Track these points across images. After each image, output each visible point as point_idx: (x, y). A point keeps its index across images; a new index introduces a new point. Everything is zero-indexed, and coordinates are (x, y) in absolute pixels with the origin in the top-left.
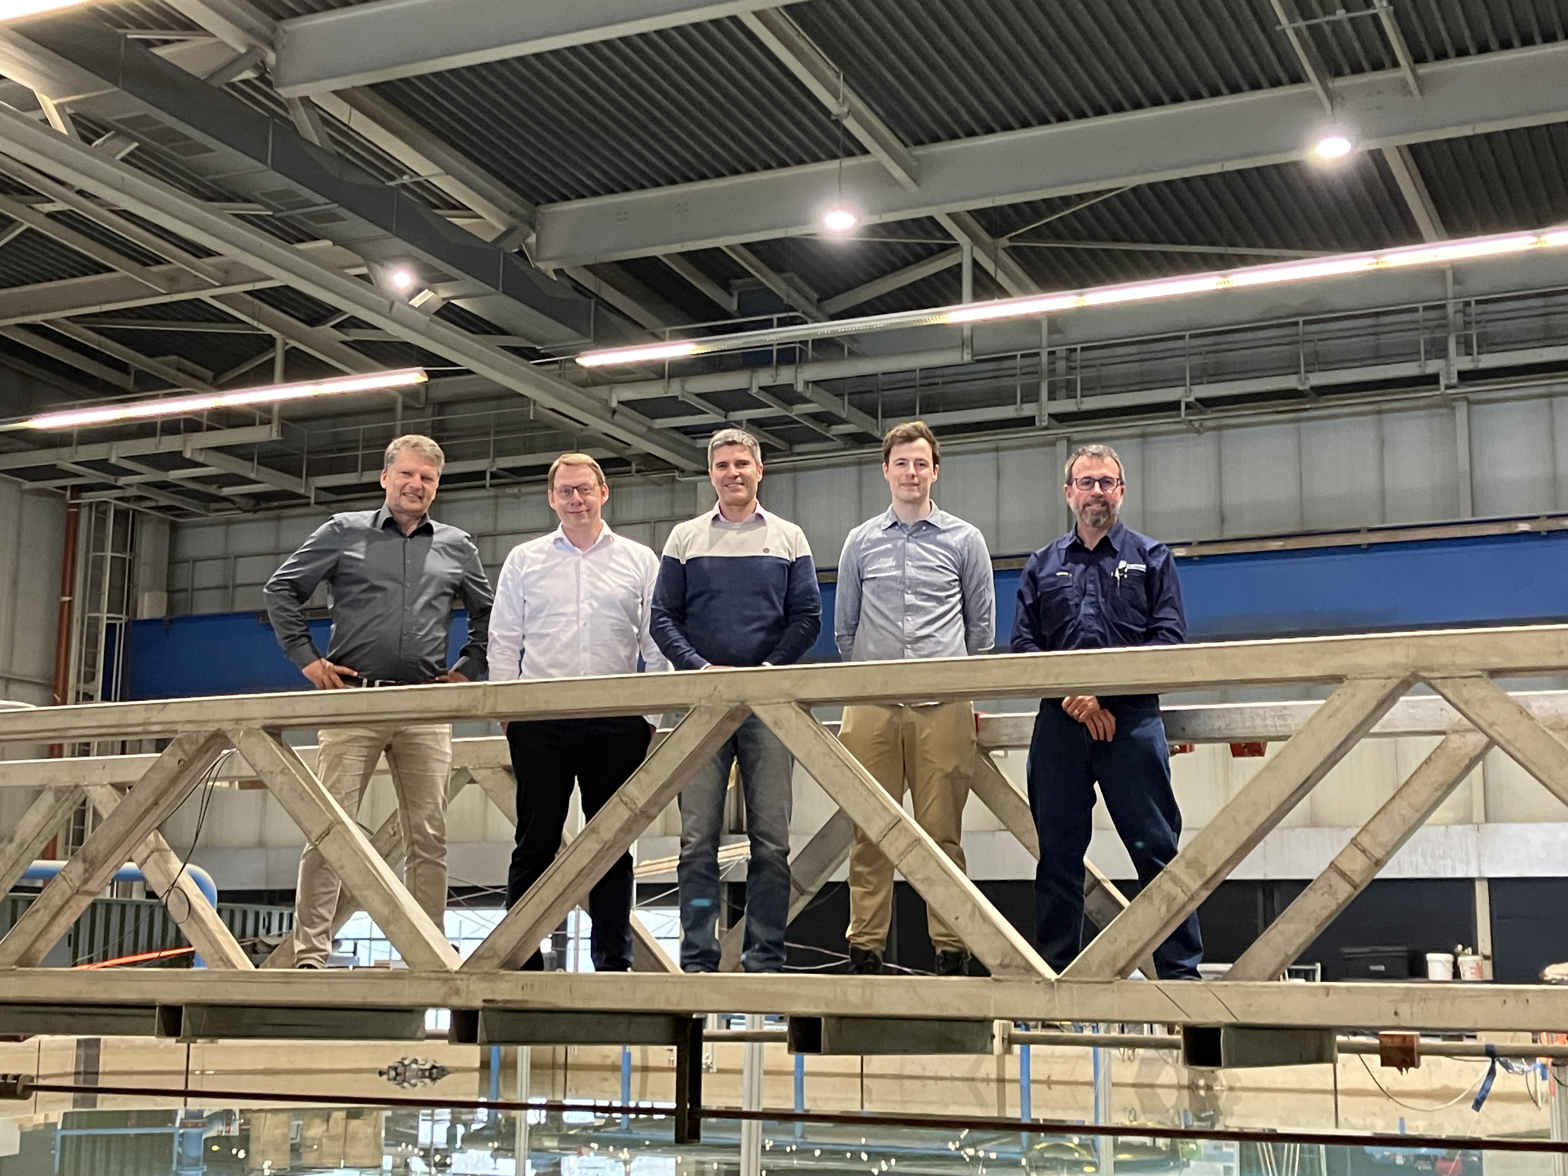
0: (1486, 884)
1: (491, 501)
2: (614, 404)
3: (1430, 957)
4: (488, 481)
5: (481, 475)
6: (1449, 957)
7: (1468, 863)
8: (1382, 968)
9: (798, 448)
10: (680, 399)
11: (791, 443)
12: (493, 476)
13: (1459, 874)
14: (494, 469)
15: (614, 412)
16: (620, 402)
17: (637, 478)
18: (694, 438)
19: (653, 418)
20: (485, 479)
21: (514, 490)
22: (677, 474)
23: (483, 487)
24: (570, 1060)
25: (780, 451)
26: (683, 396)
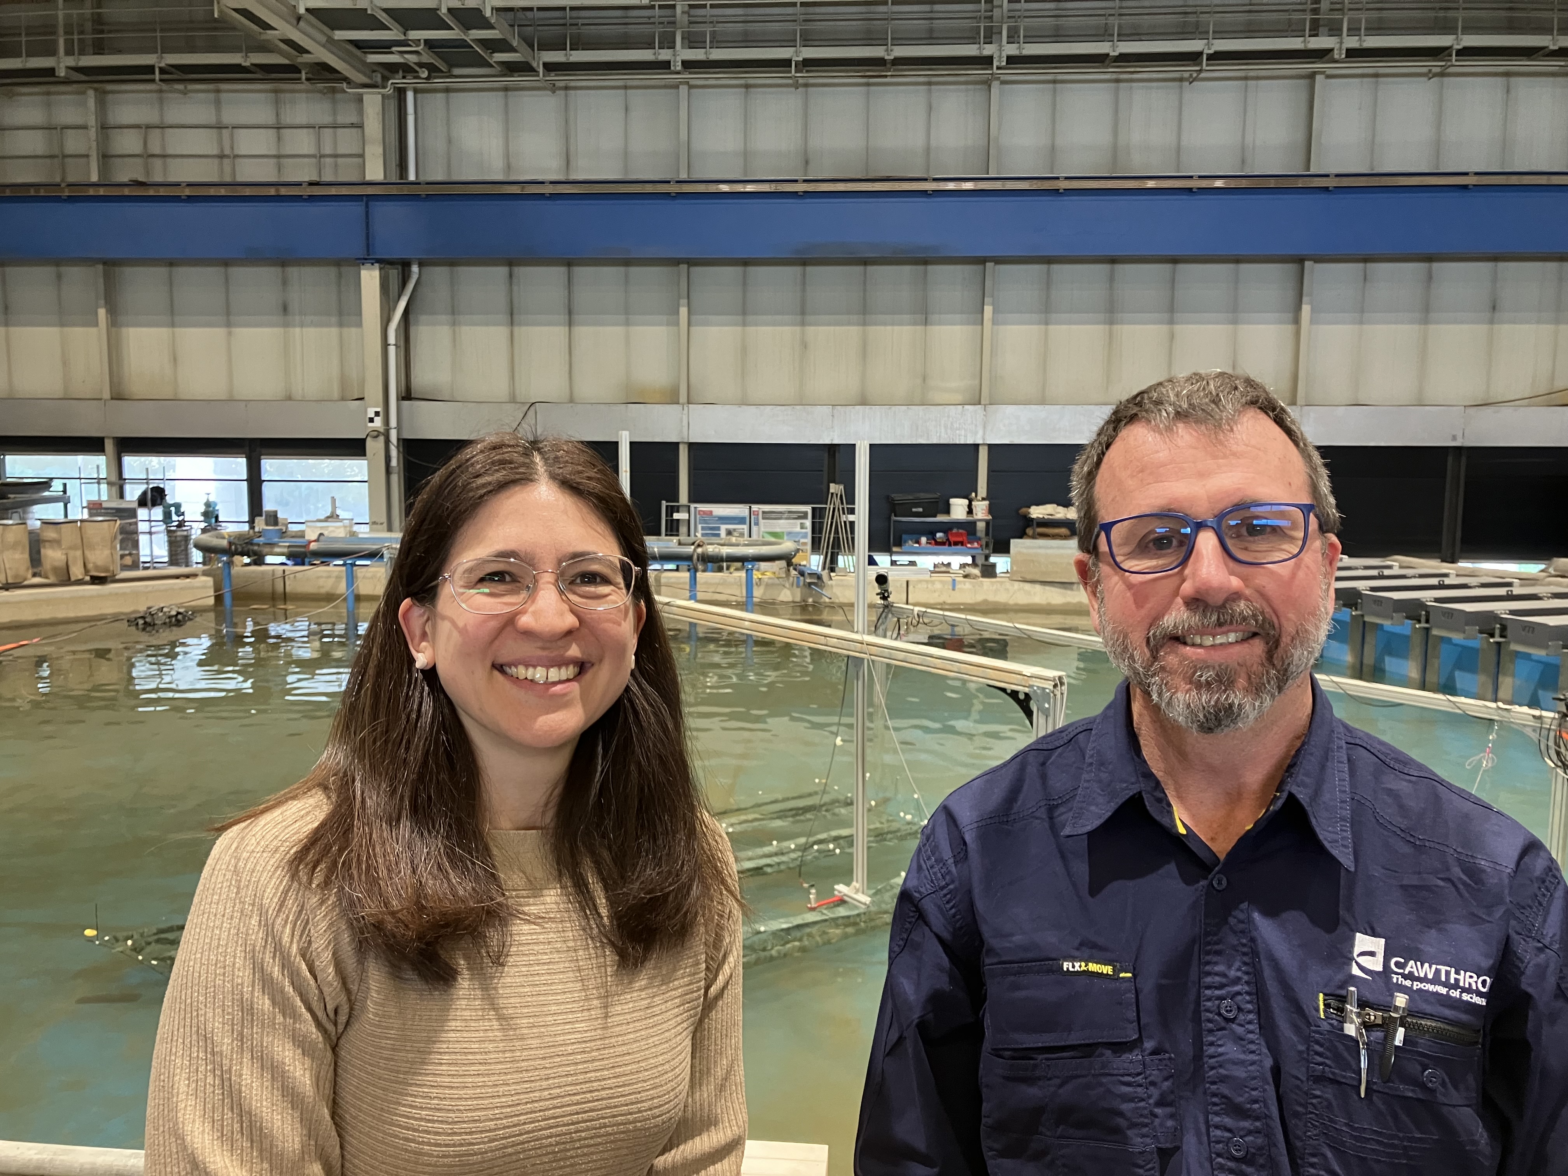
0: (986, 448)
1: (155, 95)
2: (302, 11)
3: (953, 501)
4: (157, 76)
5: (150, 69)
6: (966, 502)
7: (976, 433)
8: (921, 510)
9: (457, 71)
10: (369, 12)
11: (451, 66)
12: (162, 71)
13: (970, 441)
14: (162, 65)
15: (299, 18)
16: (307, 10)
17: (306, 85)
18: (365, 53)
19: (333, 29)
20: (154, 73)
21: (180, 87)
22: (345, 85)
23: (153, 81)
24: (288, 589)
25: (442, 72)
26: (372, 9)
